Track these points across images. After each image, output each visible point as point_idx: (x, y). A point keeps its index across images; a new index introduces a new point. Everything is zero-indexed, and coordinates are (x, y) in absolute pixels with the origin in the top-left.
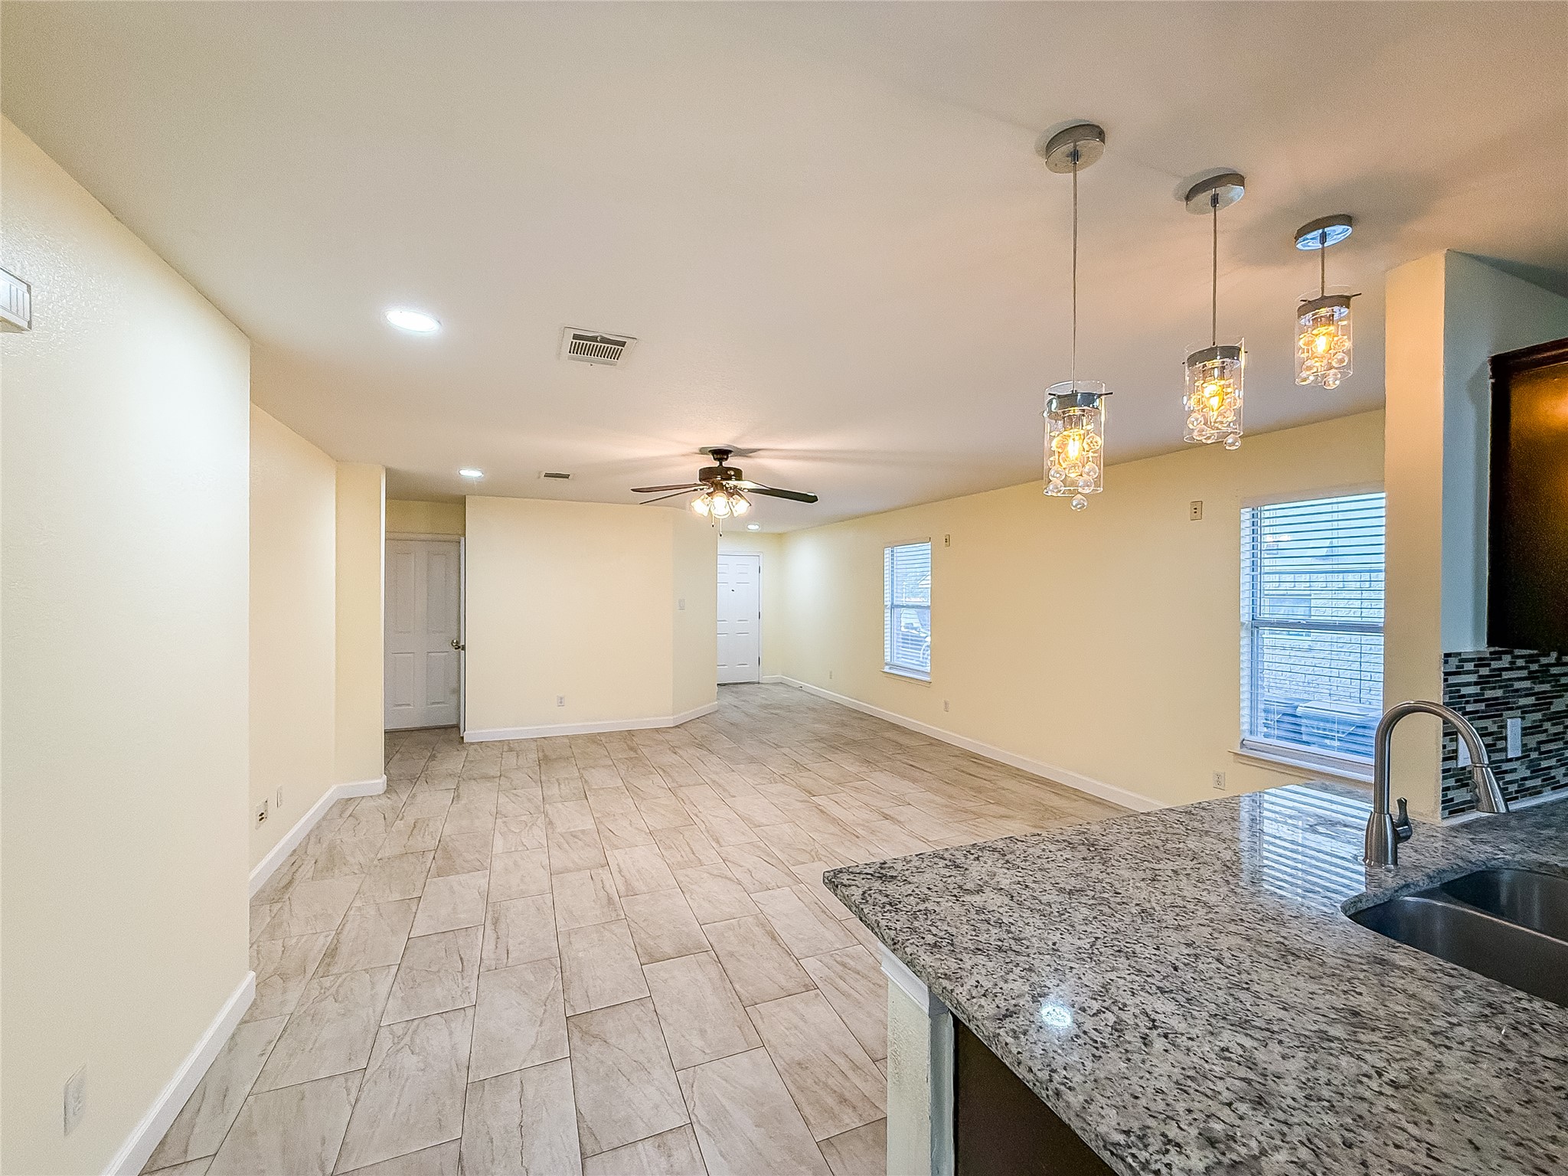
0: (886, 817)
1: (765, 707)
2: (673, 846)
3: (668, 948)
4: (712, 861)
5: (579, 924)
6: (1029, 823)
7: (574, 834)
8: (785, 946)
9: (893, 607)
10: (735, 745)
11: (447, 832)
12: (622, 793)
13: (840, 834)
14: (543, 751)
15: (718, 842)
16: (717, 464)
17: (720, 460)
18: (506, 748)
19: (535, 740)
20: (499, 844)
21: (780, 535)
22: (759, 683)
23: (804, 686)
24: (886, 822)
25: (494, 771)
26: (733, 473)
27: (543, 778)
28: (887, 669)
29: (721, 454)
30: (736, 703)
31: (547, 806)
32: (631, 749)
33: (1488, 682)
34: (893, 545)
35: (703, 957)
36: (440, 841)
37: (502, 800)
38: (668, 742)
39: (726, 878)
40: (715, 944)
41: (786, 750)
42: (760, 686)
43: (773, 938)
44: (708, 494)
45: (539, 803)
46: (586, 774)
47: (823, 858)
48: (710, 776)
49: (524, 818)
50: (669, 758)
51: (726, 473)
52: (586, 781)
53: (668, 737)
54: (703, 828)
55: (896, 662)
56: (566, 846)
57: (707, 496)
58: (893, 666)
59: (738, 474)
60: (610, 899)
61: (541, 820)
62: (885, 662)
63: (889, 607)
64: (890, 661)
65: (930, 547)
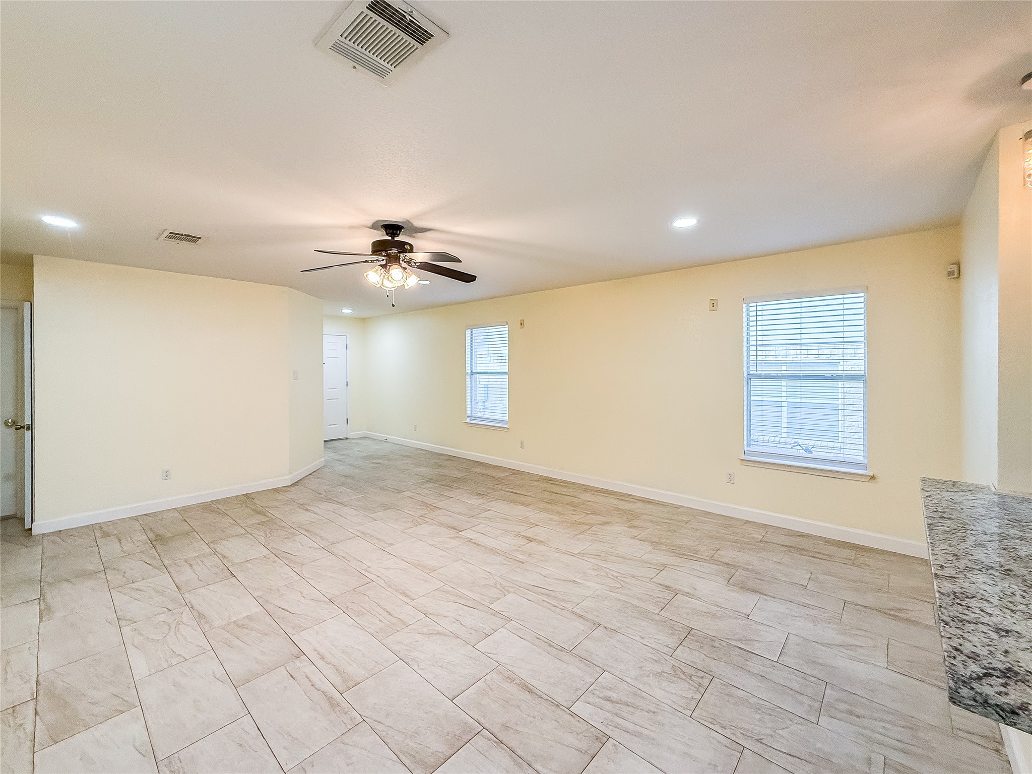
0: (530, 540)
1: (365, 458)
2: (365, 611)
3: (438, 746)
4: (414, 618)
5: (309, 748)
6: (626, 526)
7: (240, 623)
8: (547, 697)
9: (472, 373)
10: (361, 496)
11: (45, 666)
12: (274, 562)
13: (506, 562)
14: (151, 530)
15: (407, 596)
16: (388, 238)
17: (393, 234)
18: (98, 534)
19: (136, 519)
20: (140, 666)
21: (364, 320)
22: (347, 439)
23: (389, 438)
24: (532, 544)
25: (93, 564)
27: (166, 562)
28: (468, 420)
29: (393, 229)
30: (338, 457)
31: (187, 595)
32: (259, 513)
34: (472, 328)
35: (479, 742)
36: (38, 682)
37: (120, 599)
38: (293, 500)
39: (439, 633)
40: (482, 720)
41: (409, 494)
42: (348, 441)
43: (530, 691)
44: (383, 265)
45: (175, 594)
46: (219, 548)
47: (510, 590)
48: (356, 528)
49: (162, 618)
50: (303, 517)
51: (398, 247)
52: (224, 557)
53: (290, 495)
54: (382, 582)
55: (476, 415)
56: (237, 642)
57: (382, 267)
58: (472, 418)
59: (410, 248)
60: (330, 699)
61: (187, 616)
62: (467, 415)
63: (470, 373)
64: (470, 414)
65: (507, 329)
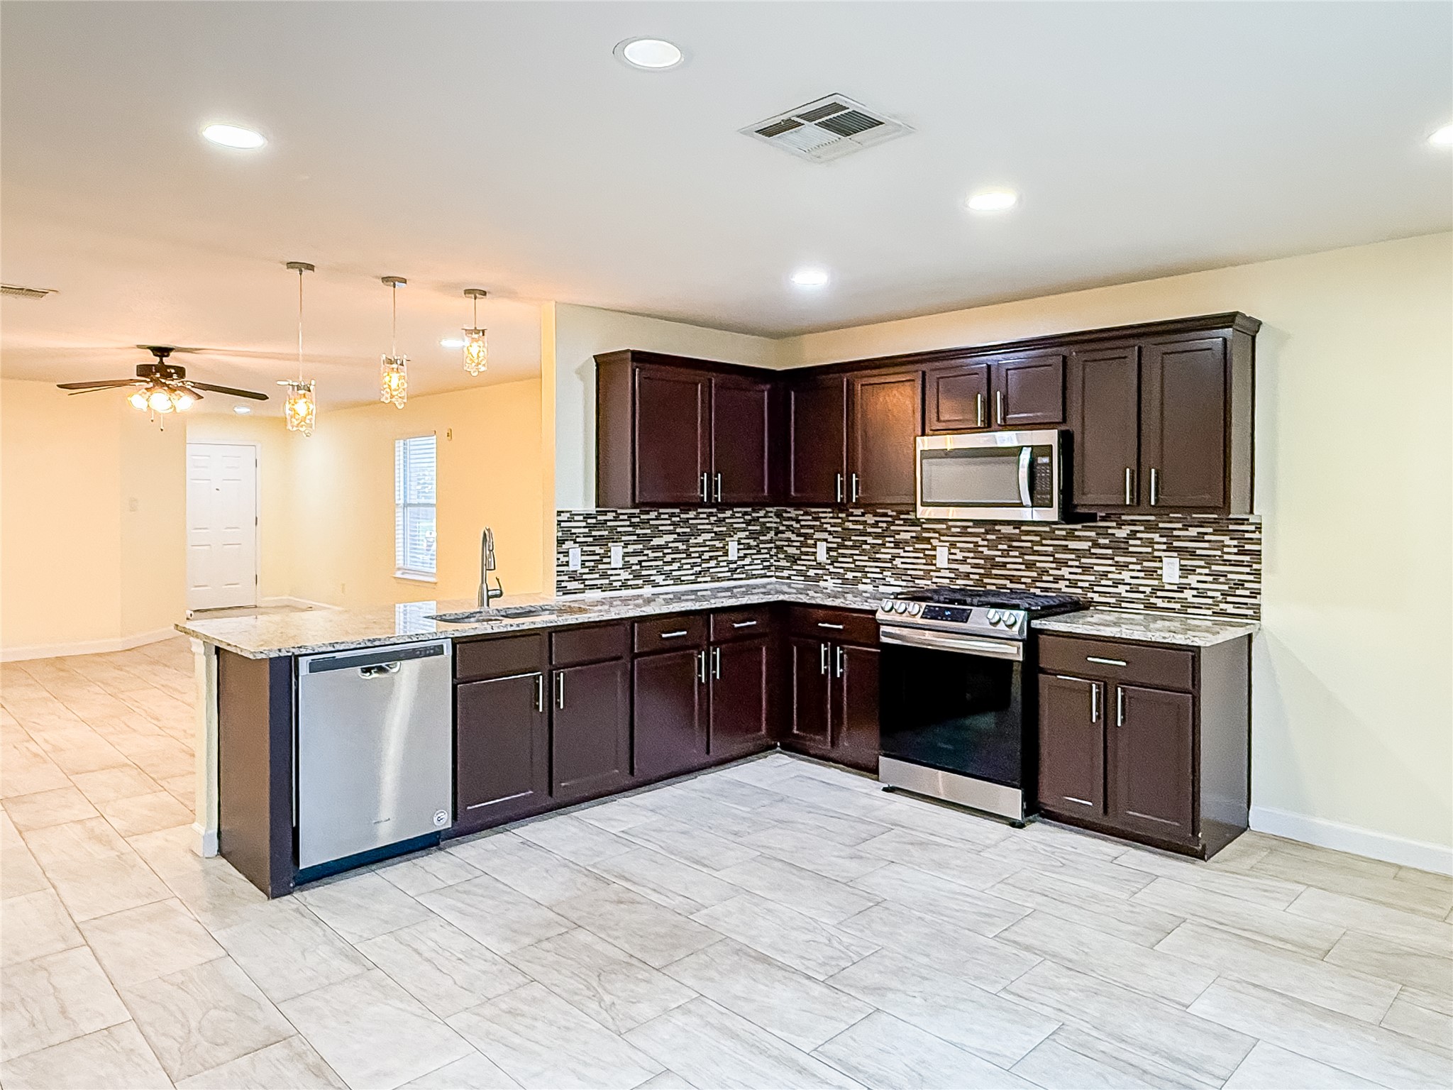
9: (406, 505)
16: (156, 360)
17: (161, 357)
22: (256, 607)
23: (315, 605)
26: (173, 371)
28: (399, 574)
29: (162, 352)
33: (596, 527)
34: (407, 436)
44: (147, 389)
51: (164, 371)
55: (409, 567)
57: (145, 391)
58: (405, 571)
59: (181, 372)
62: (397, 566)
63: (402, 505)
64: (402, 565)
65: (435, 441)
